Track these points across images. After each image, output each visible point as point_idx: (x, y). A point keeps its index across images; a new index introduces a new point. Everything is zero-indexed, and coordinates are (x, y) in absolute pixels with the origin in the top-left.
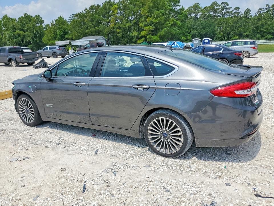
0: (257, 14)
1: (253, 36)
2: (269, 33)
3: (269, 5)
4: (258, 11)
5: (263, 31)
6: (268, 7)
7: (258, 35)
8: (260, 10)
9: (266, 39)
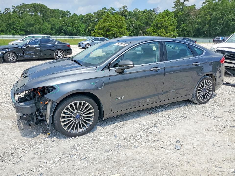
0: (5, 12)
1: (8, 31)
2: (21, 30)
3: (14, 6)
4: (5, 10)
5: (16, 28)
6: (13, 8)
7: (12, 31)
8: (7, 10)
9: (20, 35)
